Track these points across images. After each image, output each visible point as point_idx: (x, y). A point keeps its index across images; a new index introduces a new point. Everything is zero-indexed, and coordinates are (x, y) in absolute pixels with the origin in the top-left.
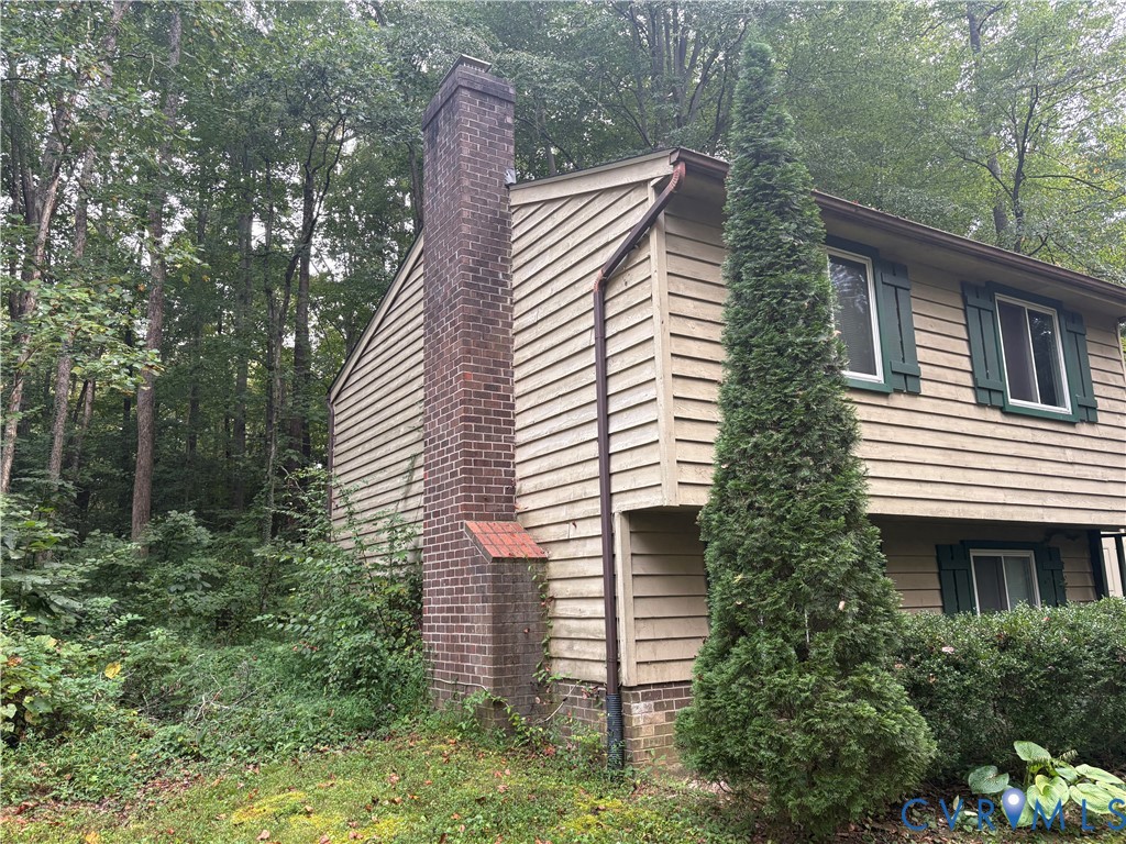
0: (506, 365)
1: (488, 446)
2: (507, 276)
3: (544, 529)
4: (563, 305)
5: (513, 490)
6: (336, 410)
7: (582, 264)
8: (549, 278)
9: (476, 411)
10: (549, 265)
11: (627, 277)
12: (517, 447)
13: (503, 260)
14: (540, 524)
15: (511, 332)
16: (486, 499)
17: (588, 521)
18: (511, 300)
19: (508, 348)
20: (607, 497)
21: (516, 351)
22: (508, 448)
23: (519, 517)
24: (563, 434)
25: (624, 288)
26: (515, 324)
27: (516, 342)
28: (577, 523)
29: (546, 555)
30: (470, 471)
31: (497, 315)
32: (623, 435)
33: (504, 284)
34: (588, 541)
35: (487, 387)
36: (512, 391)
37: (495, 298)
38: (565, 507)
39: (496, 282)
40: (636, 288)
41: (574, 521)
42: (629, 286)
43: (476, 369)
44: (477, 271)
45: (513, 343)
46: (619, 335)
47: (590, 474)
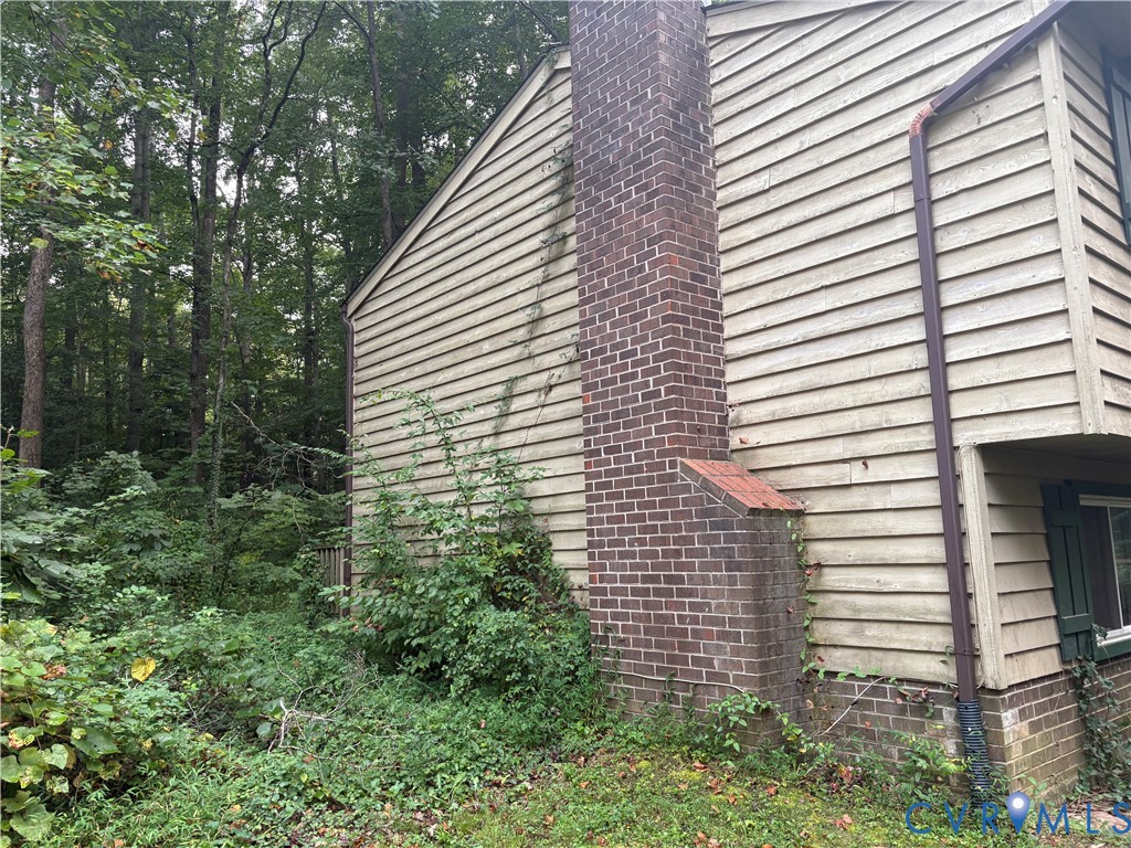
0: (712, 249)
1: (697, 358)
2: (709, 131)
3: (792, 471)
4: (826, 162)
5: (724, 419)
6: (357, 326)
7: (868, 103)
8: (795, 127)
9: (685, 309)
10: (794, 110)
11: (981, 110)
12: (728, 361)
13: (703, 106)
14: (784, 464)
15: (716, 205)
16: (700, 430)
17: (896, 459)
18: (714, 162)
19: (712, 226)
20: (943, 423)
21: (721, 231)
22: (717, 361)
23: (734, 455)
24: (833, 340)
25: (975, 127)
26: (720, 195)
27: (721, 220)
28: (869, 462)
29: (800, 506)
30: (679, 391)
31: (700, 179)
32: (975, 336)
33: (705, 140)
34: (893, 488)
35: (694, 277)
36: (719, 284)
37: (698, 157)
38: (840, 440)
39: (697, 135)
40: (1002, 126)
41: (865, 460)
42: (984, 123)
43: (681, 251)
44: (677, 118)
45: (717, 220)
46: (963, 196)
47: (900, 393)
